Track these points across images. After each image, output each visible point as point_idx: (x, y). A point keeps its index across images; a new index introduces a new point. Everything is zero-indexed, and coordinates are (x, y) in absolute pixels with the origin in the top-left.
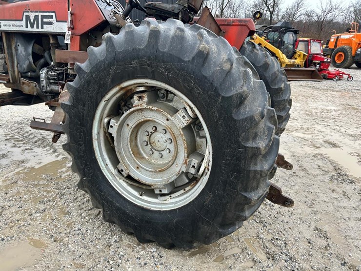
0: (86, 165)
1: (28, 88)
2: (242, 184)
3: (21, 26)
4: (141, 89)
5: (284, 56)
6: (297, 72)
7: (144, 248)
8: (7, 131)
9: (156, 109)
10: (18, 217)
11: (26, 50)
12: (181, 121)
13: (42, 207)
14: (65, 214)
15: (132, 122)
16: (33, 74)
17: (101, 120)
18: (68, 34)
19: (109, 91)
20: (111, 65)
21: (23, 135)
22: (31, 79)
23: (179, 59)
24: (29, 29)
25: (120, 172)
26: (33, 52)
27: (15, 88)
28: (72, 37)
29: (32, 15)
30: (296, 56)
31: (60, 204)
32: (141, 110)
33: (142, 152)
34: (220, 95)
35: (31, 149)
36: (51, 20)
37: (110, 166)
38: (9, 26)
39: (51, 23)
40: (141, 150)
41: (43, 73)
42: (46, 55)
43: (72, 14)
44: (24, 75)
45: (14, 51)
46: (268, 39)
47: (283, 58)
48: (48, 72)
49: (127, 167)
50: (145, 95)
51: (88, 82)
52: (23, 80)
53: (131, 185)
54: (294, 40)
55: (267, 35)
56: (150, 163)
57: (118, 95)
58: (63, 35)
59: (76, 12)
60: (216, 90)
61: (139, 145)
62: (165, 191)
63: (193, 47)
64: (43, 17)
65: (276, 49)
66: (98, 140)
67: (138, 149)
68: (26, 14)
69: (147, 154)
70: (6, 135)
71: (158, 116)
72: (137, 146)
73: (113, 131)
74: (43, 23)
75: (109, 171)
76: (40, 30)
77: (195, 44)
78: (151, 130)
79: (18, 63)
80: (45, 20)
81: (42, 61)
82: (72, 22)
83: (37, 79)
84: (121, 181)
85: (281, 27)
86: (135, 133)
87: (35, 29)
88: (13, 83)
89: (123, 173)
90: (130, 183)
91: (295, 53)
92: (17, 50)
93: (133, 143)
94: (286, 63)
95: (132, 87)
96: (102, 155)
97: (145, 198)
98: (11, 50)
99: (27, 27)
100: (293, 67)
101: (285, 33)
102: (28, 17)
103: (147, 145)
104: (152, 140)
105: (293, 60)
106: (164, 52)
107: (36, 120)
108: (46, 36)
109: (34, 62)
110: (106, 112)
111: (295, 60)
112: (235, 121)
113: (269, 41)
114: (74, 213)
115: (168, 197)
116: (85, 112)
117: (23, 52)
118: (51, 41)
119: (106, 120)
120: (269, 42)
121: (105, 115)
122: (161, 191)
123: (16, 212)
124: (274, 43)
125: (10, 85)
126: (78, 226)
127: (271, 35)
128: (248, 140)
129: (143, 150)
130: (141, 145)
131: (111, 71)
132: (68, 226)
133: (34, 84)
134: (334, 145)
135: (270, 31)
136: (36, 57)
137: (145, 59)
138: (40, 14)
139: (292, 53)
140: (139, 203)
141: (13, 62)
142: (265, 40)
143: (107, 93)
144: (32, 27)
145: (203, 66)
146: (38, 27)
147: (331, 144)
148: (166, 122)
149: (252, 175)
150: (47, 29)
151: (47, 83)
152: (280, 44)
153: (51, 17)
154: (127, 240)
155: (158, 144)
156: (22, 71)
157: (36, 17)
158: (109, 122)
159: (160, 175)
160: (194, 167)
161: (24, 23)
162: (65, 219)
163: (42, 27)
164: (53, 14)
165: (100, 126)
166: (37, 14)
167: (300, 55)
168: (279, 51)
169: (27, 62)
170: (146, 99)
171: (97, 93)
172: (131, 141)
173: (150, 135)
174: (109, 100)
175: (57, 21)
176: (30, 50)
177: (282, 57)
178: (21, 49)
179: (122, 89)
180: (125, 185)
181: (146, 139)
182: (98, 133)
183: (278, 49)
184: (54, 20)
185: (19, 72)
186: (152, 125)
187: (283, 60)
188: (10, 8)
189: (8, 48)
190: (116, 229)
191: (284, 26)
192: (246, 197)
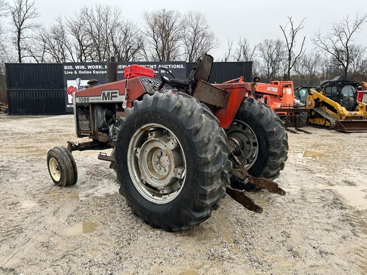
0: (123, 176)
1: (102, 138)
2: (201, 181)
3: (99, 99)
4: (152, 129)
5: (344, 109)
6: (360, 124)
7: (154, 231)
8: (88, 169)
9: (158, 139)
10: (85, 212)
11: (102, 114)
12: (171, 146)
13: (100, 208)
14: (112, 213)
15: (148, 150)
16: (105, 129)
17: (132, 149)
18: (125, 102)
19: (135, 131)
20: (135, 117)
21: (97, 172)
22: (104, 132)
23: (166, 111)
24: (104, 101)
25: (142, 181)
26: (106, 115)
27: (94, 138)
28: (127, 104)
29: (106, 93)
30: (358, 108)
31: (111, 208)
32: (152, 141)
33: (155, 168)
34: (186, 129)
35: (101, 180)
36: (116, 94)
37: (137, 177)
38: (93, 99)
39: (116, 96)
40: (154, 167)
41: (111, 128)
42: (113, 116)
43: (128, 90)
44: (100, 130)
45: (95, 115)
46: (326, 93)
47: (342, 111)
48: (114, 126)
49: (145, 177)
50: (154, 133)
51: (125, 127)
52: (99, 133)
53: (148, 190)
54: (354, 93)
55: (325, 89)
56: (159, 175)
57: (141, 134)
58: (122, 103)
59: (130, 89)
60: (184, 126)
61: (153, 164)
62: (165, 192)
63: (173, 104)
64: (112, 93)
65: (334, 102)
66: (131, 161)
67: (153, 167)
68: (103, 92)
69: (157, 170)
70: (87, 172)
71: (161, 145)
72: (152, 164)
73: (138, 155)
74: (112, 97)
75: (136, 180)
76: (110, 101)
77: (175, 103)
78: (159, 154)
79: (97, 122)
80: (113, 95)
81: (111, 120)
82: (127, 95)
83: (107, 132)
84: (143, 187)
85: (337, 81)
86: (150, 156)
87: (107, 101)
88: (94, 135)
89: (143, 182)
90: (148, 188)
91: (357, 105)
92: (97, 114)
93: (150, 162)
94: (346, 116)
95: (147, 128)
96: (132, 170)
97: (155, 197)
98: (94, 114)
99: (103, 100)
100: (354, 119)
101: (342, 87)
102: (104, 94)
103: (157, 164)
104: (161, 161)
105: (354, 112)
106: (159, 108)
107: (102, 154)
108: (113, 104)
109: (106, 121)
110: (135, 144)
111: (357, 112)
112: (193, 142)
113: (327, 95)
114: (118, 213)
115: (168, 195)
116: (124, 144)
117: (100, 114)
118: (116, 108)
119: (135, 149)
120: (327, 97)
121: (135, 146)
122: (163, 192)
123: (85, 210)
124: (332, 96)
125: (92, 136)
126: (118, 218)
127: (328, 90)
128: (202, 154)
129: (156, 167)
130: (155, 164)
131: (136, 120)
132: (112, 219)
133: (105, 135)
134: (351, 184)
135: (327, 86)
136: (108, 117)
137: (151, 113)
138: (111, 91)
139: (354, 105)
140: (151, 200)
141: (94, 122)
142: (323, 94)
143: (134, 133)
144: (106, 100)
145: (177, 114)
146: (109, 100)
147: (348, 183)
148: (164, 147)
149: (206, 175)
150: (115, 100)
151: (113, 134)
152: (338, 98)
153: (117, 93)
154: (145, 226)
155: (164, 163)
156: (99, 127)
157: (109, 93)
158: (136, 150)
159: (163, 181)
160: (179, 174)
161: (101, 97)
162: (112, 215)
163: (111, 99)
164: (118, 91)
165: (131, 153)
166: (109, 91)
167: (362, 107)
168: (338, 104)
169: (102, 121)
170: (154, 135)
171: (130, 133)
172: (148, 161)
173: (159, 158)
174: (136, 137)
175: (120, 95)
176: (104, 114)
177: (340, 110)
178: (99, 113)
179: (142, 130)
180: (144, 189)
181: (157, 160)
182: (131, 157)
183: (336, 103)
184: (118, 94)
185: (97, 128)
186: (160, 151)
187: (341, 112)
188: (94, 89)
189: (92, 114)
190: (140, 221)
191: (341, 80)
192: (204, 189)
